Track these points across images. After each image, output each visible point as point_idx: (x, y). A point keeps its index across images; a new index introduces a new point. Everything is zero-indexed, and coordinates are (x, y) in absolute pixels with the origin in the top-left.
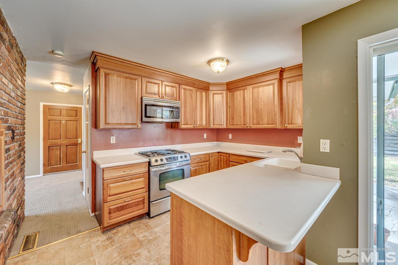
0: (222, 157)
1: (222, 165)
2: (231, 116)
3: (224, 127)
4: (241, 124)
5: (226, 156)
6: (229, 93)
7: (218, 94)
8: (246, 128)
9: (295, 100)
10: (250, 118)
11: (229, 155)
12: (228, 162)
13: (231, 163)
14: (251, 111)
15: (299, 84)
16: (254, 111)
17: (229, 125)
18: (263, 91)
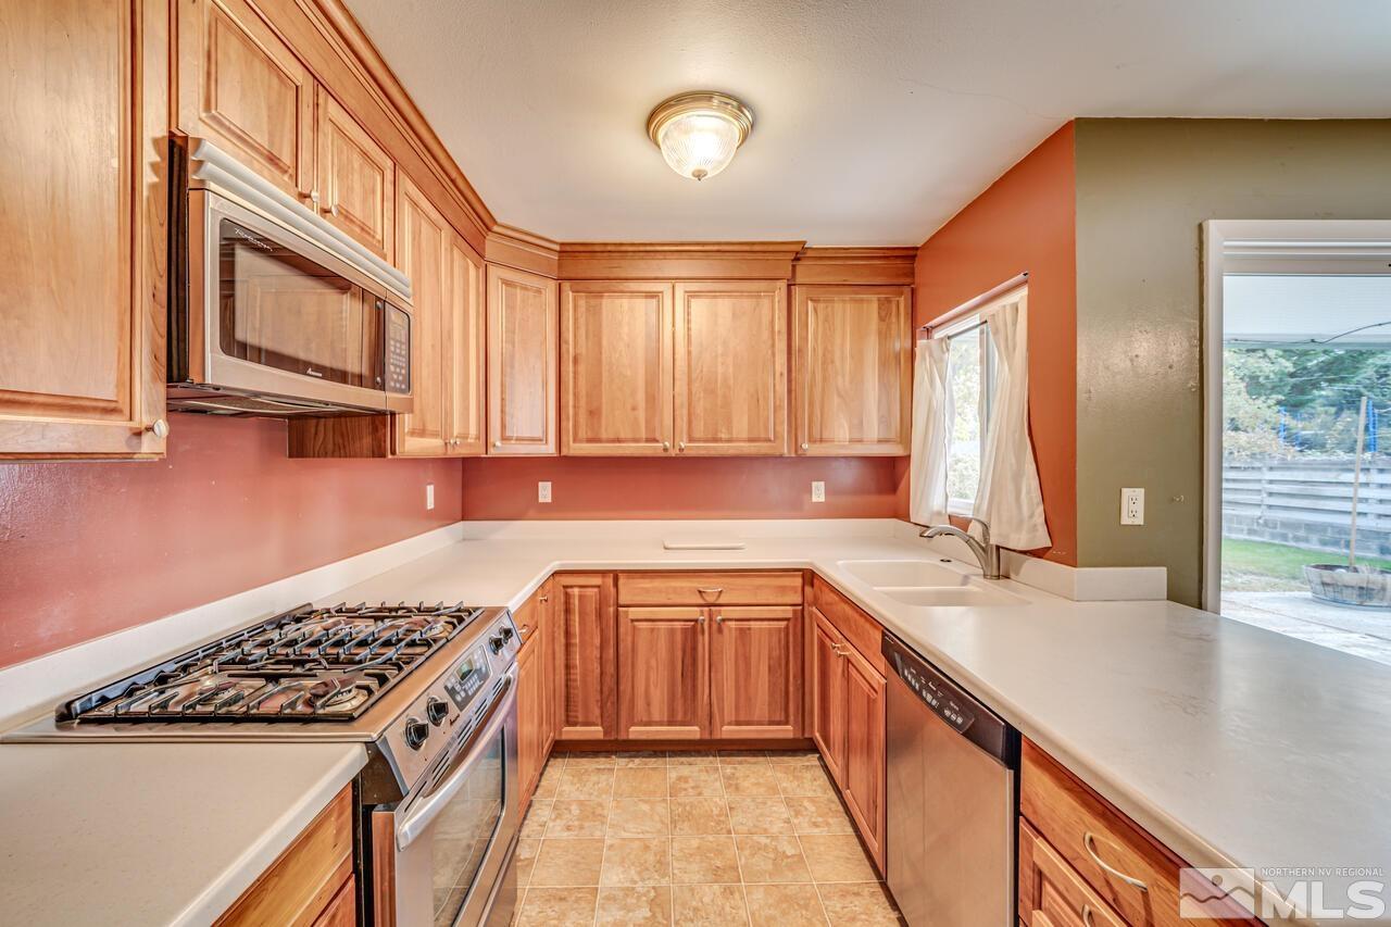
0: (576, 591)
1: (576, 628)
2: (583, 402)
3: (549, 449)
4: (638, 436)
5: (599, 587)
6: (571, 294)
7: (525, 288)
8: (661, 453)
9: (832, 362)
10: (677, 413)
11: (616, 575)
12: (611, 609)
13: (627, 612)
14: (681, 387)
15: (844, 312)
16: (696, 386)
17: (575, 441)
18: (734, 315)
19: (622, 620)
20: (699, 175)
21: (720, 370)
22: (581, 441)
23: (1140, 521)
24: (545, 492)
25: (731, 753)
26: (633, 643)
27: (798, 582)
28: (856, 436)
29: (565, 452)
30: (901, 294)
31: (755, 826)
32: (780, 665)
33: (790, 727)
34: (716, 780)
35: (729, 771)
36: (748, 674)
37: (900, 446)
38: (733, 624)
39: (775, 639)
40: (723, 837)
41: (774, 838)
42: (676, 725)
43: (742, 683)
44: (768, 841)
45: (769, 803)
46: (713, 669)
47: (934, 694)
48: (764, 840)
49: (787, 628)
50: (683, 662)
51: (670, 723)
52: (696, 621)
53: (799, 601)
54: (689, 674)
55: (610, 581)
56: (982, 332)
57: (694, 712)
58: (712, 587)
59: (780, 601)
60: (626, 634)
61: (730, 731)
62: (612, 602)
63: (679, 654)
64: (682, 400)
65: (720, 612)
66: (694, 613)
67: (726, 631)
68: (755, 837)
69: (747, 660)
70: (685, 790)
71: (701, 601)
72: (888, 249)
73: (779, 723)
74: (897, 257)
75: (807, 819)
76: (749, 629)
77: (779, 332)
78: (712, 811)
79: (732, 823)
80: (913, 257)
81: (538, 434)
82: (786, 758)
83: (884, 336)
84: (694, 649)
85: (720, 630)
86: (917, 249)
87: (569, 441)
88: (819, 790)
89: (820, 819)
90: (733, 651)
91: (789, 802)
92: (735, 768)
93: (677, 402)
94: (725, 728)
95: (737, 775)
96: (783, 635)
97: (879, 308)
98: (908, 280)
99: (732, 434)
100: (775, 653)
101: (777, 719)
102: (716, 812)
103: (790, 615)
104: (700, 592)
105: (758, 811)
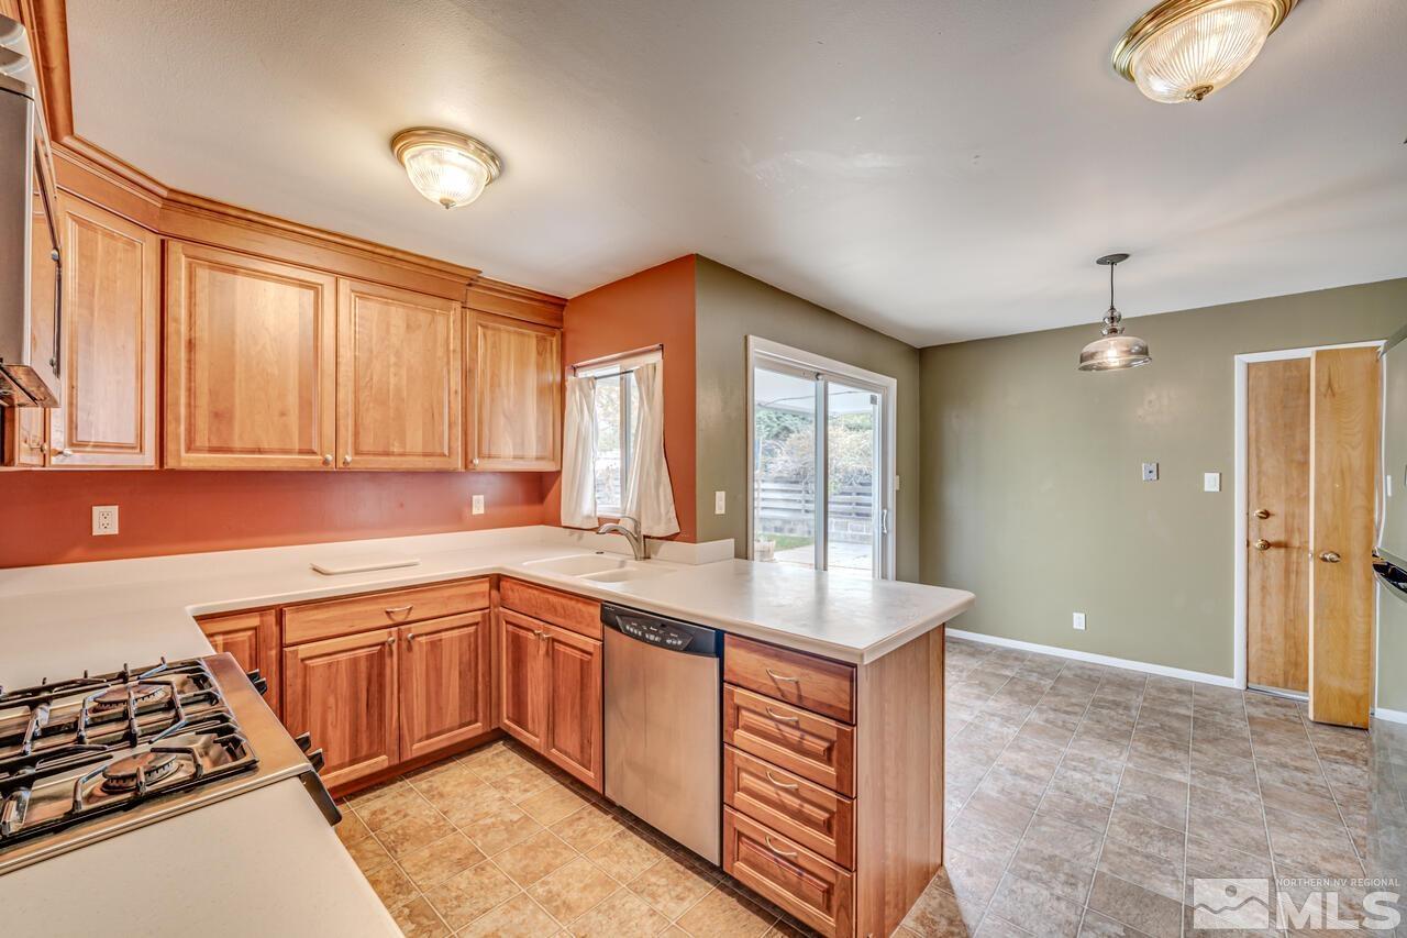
2: (203, 401)
3: (148, 460)
4: (287, 447)
5: (255, 628)
6: (183, 258)
7: (110, 235)
8: (319, 467)
9: (499, 386)
10: (341, 422)
11: (280, 612)
12: (273, 653)
13: (297, 651)
14: (346, 394)
15: (509, 343)
16: (363, 396)
17: (189, 449)
18: (408, 327)
19: (289, 662)
20: (447, 204)
21: (393, 380)
22: (199, 450)
23: (723, 512)
24: (106, 520)
25: (417, 771)
26: (304, 686)
27: (485, 587)
28: (520, 453)
29: (171, 463)
30: (554, 335)
31: (476, 815)
32: (470, 670)
33: (479, 724)
34: (415, 798)
35: (424, 785)
36: (439, 684)
37: (552, 463)
38: (423, 639)
39: (465, 645)
40: (450, 837)
41: (496, 816)
42: (358, 763)
43: (433, 695)
44: (493, 820)
45: (478, 793)
46: (402, 690)
47: (655, 634)
48: (489, 821)
49: (476, 631)
50: (368, 691)
51: (353, 762)
52: (383, 644)
53: (487, 604)
54: (376, 702)
55: (271, 619)
56: (622, 379)
57: (382, 741)
58: (400, 609)
59: (470, 608)
60: (296, 676)
61: (421, 748)
62: (274, 644)
63: (363, 684)
64: (347, 407)
65: (409, 630)
66: (381, 636)
67: (416, 648)
68: (481, 822)
69: (438, 670)
70: (387, 819)
71: (390, 622)
72: (546, 295)
73: (469, 723)
74: (551, 303)
75: (517, 790)
76: (441, 640)
77: (454, 351)
78: (427, 823)
79: (452, 822)
80: (563, 306)
81: (131, 439)
82: (474, 756)
83: (541, 368)
84: (381, 675)
85: (410, 648)
86: (566, 300)
87: (179, 451)
88: (515, 766)
89: (527, 786)
90: (424, 667)
91: (495, 785)
92: (430, 782)
93: (341, 410)
94: (415, 746)
95: (435, 785)
96: (472, 639)
97: (538, 344)
98: (558, 325)
99: (405, 447)
100: (466, 658)
101: (468, 720)
102: (431, 821)
103: (479, 619)
104: (387, 612)
105: (472, 804)
